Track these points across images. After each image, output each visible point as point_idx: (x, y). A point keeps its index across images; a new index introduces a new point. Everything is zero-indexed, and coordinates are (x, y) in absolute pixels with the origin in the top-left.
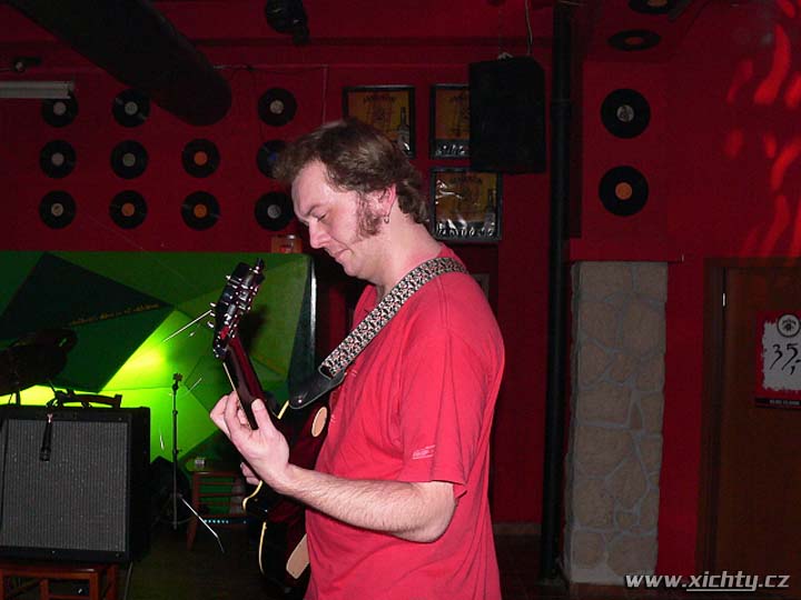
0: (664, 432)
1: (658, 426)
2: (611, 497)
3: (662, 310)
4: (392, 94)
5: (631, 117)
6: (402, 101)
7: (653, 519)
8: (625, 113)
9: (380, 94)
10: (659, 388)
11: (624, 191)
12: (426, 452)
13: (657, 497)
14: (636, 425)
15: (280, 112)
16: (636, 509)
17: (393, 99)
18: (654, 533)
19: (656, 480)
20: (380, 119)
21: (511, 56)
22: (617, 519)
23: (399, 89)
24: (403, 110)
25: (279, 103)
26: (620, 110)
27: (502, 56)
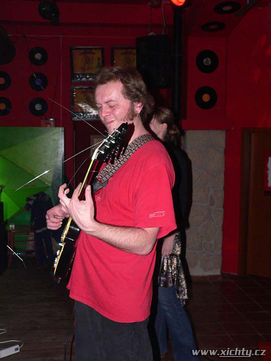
0: (224, 207)
1: (222, 204)
2: (201, 236)
3: (223, 152)
4: (93, 51)
5: (210, 63)
6: (98, 54)
7: (220, 246)
8: (207, 61)
9: (88, 51)
10: (222, 187)
11: (206, 98)
12: (154, 215)
13: (221, 236)
14: (212, 204)
15: (40, 59)
16: (212, 242)
17: (94, 54)
18: (220, 252)
19: (221, 229)
20: (87, 63)
21: (155, 34)
22: (204, 247)
23: (96, 49)
24: (99, 59)
25: (39, 54)
26: (205, 60)
27: (151, 34)
